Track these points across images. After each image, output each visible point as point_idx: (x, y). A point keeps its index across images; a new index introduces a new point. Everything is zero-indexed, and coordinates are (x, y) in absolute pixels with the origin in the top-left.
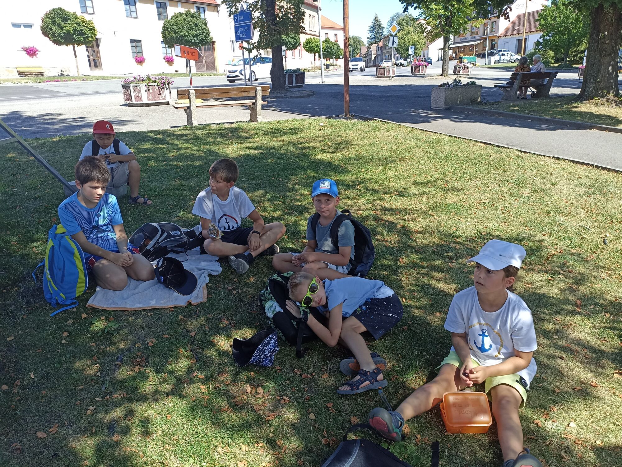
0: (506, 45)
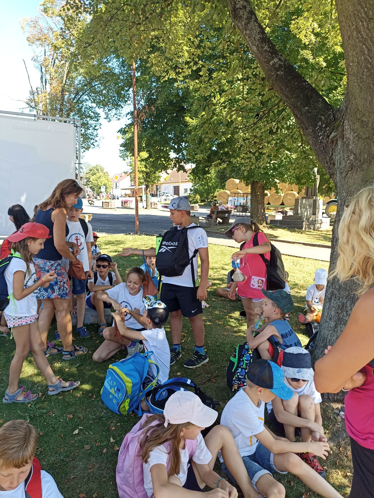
0: (167, 189)
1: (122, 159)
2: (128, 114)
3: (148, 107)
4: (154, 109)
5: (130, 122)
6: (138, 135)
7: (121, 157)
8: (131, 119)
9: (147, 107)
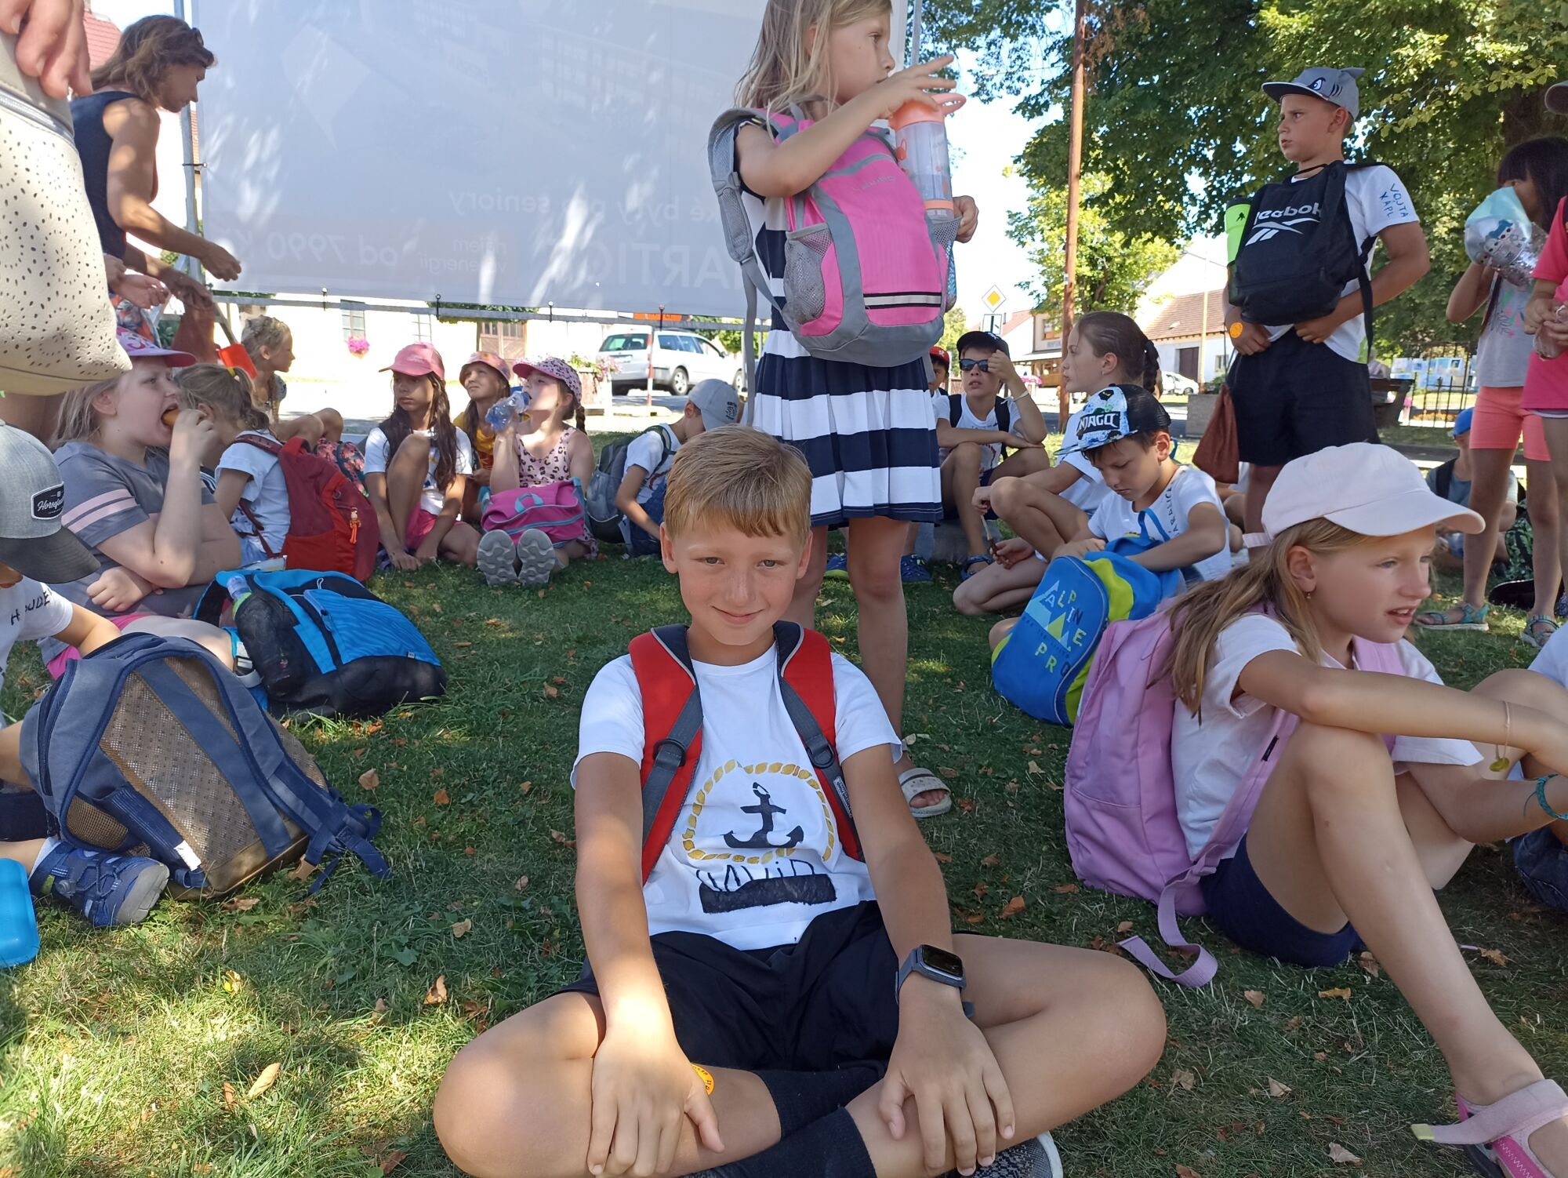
1: (1015, 241)
2: (1052, 48)
3: (1124, 13)
4: (1142, 15)
5: (1057, 72)
6: (1085, 106)
7: (1010, 234)
8: (1062, 64)
9: (1118, 14)
